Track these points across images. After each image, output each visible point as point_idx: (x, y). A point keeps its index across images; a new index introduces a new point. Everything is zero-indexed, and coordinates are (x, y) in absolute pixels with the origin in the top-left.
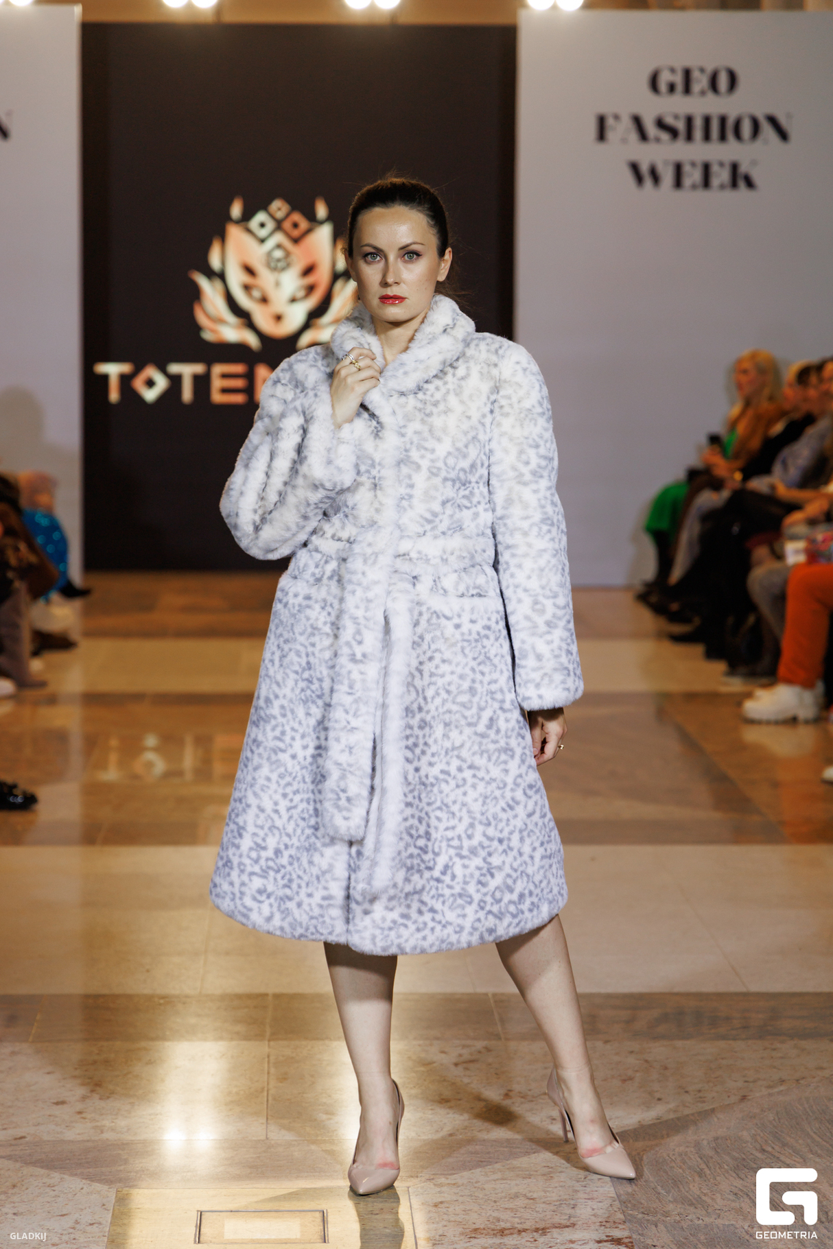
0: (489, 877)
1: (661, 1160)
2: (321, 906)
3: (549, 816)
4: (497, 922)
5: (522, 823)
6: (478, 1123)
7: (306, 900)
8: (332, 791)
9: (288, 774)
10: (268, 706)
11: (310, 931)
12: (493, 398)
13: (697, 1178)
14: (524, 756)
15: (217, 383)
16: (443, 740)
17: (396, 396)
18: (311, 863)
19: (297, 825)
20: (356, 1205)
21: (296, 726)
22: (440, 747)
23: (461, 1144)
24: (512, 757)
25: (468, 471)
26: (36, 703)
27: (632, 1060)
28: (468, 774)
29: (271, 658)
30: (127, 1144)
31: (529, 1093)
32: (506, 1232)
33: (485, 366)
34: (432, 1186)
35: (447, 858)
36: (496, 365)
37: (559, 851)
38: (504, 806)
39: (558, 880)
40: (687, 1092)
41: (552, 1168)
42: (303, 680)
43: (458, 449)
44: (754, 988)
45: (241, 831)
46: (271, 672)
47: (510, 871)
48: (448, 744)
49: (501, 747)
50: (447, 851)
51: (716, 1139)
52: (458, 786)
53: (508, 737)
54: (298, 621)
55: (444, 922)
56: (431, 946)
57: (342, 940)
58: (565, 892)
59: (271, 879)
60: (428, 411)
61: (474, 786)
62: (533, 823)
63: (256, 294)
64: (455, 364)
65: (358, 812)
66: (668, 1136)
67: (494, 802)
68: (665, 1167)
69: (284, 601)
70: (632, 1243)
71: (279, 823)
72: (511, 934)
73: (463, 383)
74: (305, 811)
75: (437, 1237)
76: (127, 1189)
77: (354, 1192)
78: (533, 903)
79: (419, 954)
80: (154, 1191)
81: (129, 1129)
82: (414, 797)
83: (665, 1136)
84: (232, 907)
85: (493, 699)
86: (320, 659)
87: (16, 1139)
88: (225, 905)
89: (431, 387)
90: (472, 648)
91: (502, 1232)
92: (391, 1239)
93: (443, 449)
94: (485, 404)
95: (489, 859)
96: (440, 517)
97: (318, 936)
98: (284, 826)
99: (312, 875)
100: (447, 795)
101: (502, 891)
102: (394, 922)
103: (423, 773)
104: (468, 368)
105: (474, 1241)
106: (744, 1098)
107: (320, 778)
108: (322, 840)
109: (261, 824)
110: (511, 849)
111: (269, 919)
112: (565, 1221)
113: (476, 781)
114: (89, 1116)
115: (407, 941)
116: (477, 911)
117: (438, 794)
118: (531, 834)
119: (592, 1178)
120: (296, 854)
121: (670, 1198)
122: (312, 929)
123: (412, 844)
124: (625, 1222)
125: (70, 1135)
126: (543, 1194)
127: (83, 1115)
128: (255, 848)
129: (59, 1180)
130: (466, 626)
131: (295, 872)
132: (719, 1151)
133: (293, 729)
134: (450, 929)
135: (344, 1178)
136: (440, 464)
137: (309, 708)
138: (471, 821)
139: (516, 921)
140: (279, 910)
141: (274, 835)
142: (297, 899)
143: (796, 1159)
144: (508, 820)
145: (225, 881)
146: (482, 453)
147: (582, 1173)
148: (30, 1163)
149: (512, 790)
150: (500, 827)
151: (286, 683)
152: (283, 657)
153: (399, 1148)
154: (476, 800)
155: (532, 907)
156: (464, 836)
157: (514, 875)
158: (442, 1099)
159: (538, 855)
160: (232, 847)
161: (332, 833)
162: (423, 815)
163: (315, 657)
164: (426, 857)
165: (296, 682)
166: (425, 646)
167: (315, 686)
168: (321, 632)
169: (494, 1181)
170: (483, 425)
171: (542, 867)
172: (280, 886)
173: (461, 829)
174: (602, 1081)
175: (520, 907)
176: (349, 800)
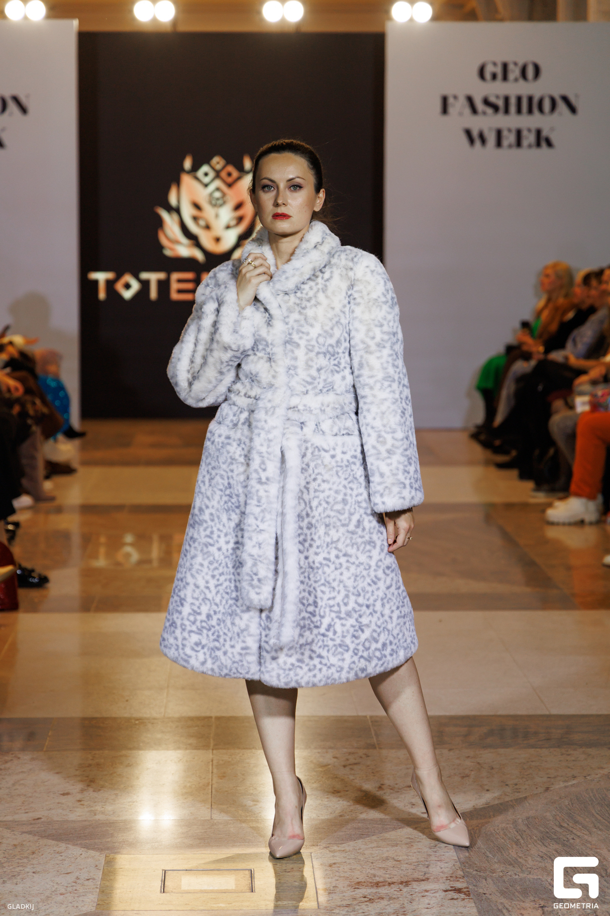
0: (360, 632)
1: (489, 833)
2: (241, 654)
3: (402, 588)
4: (367, 663)
5: (383, 594)
6: (359, 807)
7: (230, 650)
8: (248, 574)
9: (215, 561)
10: (201, 514)
11: (232, 672)
12: (349, 293)
13: (514, 846)
14: (383, 546)
15: (174, 286)
16: (325, 536)
17: (282, 295)
18: (233, 624)
19: (223, 598)
20: (274, 865)
21: (221, 527)
22: (322, 542)
23: (347, 822)
24: (374, 547)
25: (335, 345)
26: (48, 512)
27: (468, 763)
28: (343, 560)
29: (203, 480)
30: (113, 823)
31: (396, 786)
32: (380, 884)
33: (344, 270)
34: (328, 852)
35: (330, 620)
36: (351, 269)
37: (411, 613)
38: (370, 581)
39: (411, 633)
40: (507, 785)
41: (412, 839)
42: (226, 495)
43: (326, 332)
44: (554, 712)
45: (183, 601)
46: (203, 490)
47: (375, 628)
48: (328, 539)
49: (367, 541)
50: (330, 615)
51: (528, 818)
52: (336, 569)
53: (371, 533)
54: (221, 454)
55: (328, 664)
56: (320, 681)
57: (256, 677)
58: (416, 641)
59: (205, 635)
60: (303, 306)
61: (348, 569)
62: (391, 593)
63: (202, 223)
64: (323, 270)
65: (267, 589)
66: (494, 816)
67: (362, 579)
68: (492, 839)
69: (212, 439)
70: (469, 891)
71: (209, 596)
72: (378, 672)
73: (328, 283)
74: (228, 588)
75: (332, 888)
76: (113, 855)
77: (272, 856)
78: (392, 650)
79: (311, 687)
80: (132, 856)
81: (114, 813)
82: (305, 577)
83: (492, 816)
84: (176, 654)
85: (360, 507)
86: (237, 481)
87: (34, 820)
88: (172, 653)
89: (306, 287)
90: (344, 471)
91: (377, 885)
92: (298, 890)
93: (315, 332)
94: (345, 297)
95: (360, 620)
96: (318, 380)
97: (238, 675)
98: (213, 598)
99: (234, 633)
100: (329, 575)
101: (370, 642)
102: (293, 665)
103: (311, 560)
104: (332, 272)
105: (357, 891)
106: (547, 789)
107: (239, 564)
108: (241, 608)
109: (197, 597)
110: (376, 612)
111: (203, 663)
112: (422, 877)
113: (349, 565)
114: (86, 803)
115: (302, 678)
116: (352, 657)
117: (322, 575)
118: (390, 601)
119: (441, 846)
120: (222, 618)
121: (495, 860)
122: (234, 670)
123: (304, 610)
124: (464, 877)
125: (72, 817)
126: (406, 857)
127: (82, 803)
128: (193, 613)
129: (65, 849)
130: (339, 456)
131: (222, 630)
132: (530, 826)
133: (219, 530)
134: (333, 670)
135: (266, 847)
136: (314, 343)
137: (230, 515)
138: (346, 593)
139: (381, 662)
140: (210, 657)
141: (206, 604)
142: (223, 649)
143: (584, 832)
144: (373, 592)
145: (171, 636)
146: (345, 332)
147: (434, 843)
148: (45, 837)
149: (375, 570)
150: (367, 597)
151: (214, 497)
152: (211, 479)
153: (304, 825)
154: (349, 578)
155: (392, 653)
156: (341, 603)
157: (378, 630)
158: (335, 791)
159: (395, 616)
160: (176, 612)
161: (248, 604)
162: (312, 589)
163: (233, 480)
164: (314, 619)
165: (221, 497)
166: (310, 471)
167: (234, 500)
168: (238, 461)
169: (372, 848)
170: (344, 313)
171: (399, 624)
172: (211, 640)
173: (339, 599)
174: (448, 777)
175: (384, 652)
176: (259, 580)
